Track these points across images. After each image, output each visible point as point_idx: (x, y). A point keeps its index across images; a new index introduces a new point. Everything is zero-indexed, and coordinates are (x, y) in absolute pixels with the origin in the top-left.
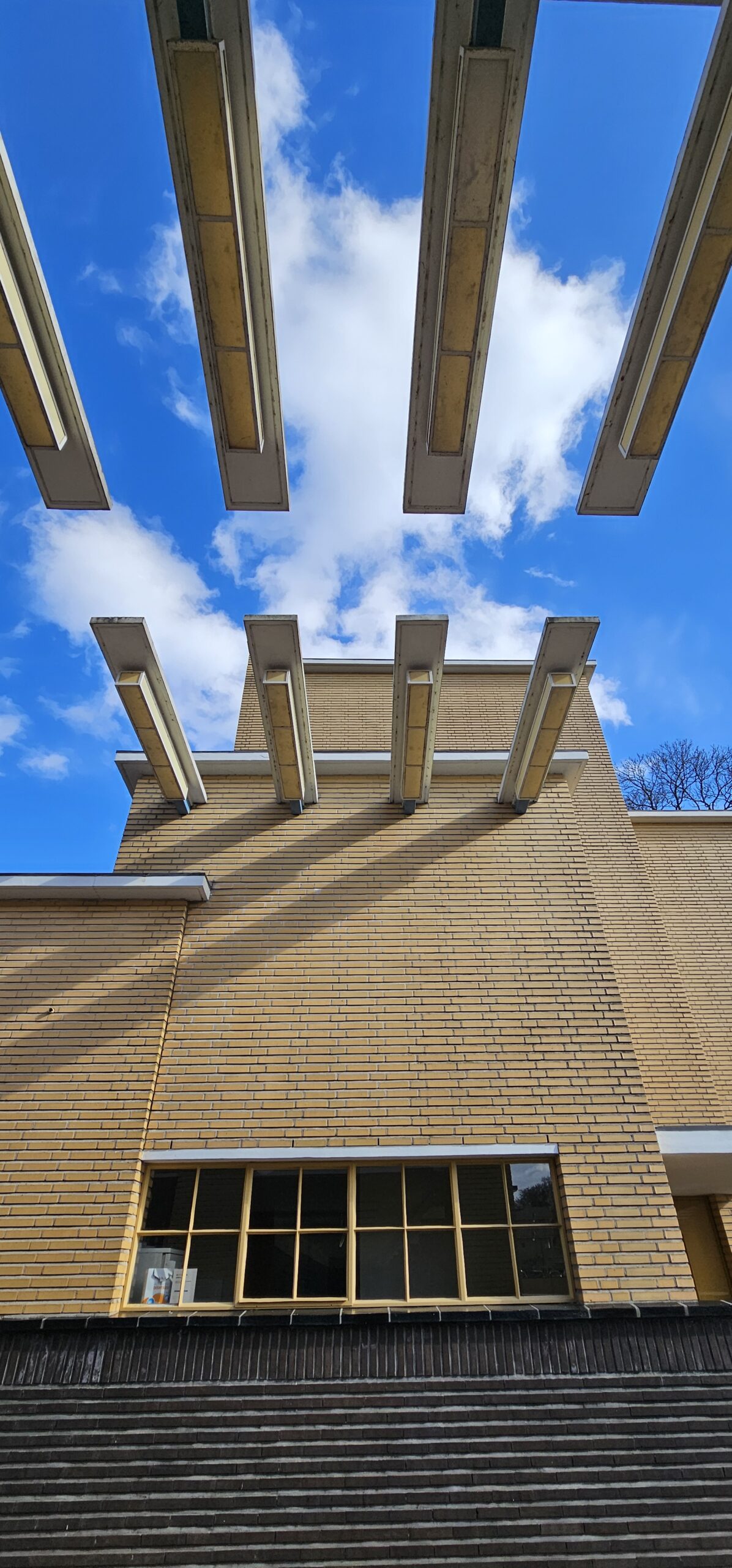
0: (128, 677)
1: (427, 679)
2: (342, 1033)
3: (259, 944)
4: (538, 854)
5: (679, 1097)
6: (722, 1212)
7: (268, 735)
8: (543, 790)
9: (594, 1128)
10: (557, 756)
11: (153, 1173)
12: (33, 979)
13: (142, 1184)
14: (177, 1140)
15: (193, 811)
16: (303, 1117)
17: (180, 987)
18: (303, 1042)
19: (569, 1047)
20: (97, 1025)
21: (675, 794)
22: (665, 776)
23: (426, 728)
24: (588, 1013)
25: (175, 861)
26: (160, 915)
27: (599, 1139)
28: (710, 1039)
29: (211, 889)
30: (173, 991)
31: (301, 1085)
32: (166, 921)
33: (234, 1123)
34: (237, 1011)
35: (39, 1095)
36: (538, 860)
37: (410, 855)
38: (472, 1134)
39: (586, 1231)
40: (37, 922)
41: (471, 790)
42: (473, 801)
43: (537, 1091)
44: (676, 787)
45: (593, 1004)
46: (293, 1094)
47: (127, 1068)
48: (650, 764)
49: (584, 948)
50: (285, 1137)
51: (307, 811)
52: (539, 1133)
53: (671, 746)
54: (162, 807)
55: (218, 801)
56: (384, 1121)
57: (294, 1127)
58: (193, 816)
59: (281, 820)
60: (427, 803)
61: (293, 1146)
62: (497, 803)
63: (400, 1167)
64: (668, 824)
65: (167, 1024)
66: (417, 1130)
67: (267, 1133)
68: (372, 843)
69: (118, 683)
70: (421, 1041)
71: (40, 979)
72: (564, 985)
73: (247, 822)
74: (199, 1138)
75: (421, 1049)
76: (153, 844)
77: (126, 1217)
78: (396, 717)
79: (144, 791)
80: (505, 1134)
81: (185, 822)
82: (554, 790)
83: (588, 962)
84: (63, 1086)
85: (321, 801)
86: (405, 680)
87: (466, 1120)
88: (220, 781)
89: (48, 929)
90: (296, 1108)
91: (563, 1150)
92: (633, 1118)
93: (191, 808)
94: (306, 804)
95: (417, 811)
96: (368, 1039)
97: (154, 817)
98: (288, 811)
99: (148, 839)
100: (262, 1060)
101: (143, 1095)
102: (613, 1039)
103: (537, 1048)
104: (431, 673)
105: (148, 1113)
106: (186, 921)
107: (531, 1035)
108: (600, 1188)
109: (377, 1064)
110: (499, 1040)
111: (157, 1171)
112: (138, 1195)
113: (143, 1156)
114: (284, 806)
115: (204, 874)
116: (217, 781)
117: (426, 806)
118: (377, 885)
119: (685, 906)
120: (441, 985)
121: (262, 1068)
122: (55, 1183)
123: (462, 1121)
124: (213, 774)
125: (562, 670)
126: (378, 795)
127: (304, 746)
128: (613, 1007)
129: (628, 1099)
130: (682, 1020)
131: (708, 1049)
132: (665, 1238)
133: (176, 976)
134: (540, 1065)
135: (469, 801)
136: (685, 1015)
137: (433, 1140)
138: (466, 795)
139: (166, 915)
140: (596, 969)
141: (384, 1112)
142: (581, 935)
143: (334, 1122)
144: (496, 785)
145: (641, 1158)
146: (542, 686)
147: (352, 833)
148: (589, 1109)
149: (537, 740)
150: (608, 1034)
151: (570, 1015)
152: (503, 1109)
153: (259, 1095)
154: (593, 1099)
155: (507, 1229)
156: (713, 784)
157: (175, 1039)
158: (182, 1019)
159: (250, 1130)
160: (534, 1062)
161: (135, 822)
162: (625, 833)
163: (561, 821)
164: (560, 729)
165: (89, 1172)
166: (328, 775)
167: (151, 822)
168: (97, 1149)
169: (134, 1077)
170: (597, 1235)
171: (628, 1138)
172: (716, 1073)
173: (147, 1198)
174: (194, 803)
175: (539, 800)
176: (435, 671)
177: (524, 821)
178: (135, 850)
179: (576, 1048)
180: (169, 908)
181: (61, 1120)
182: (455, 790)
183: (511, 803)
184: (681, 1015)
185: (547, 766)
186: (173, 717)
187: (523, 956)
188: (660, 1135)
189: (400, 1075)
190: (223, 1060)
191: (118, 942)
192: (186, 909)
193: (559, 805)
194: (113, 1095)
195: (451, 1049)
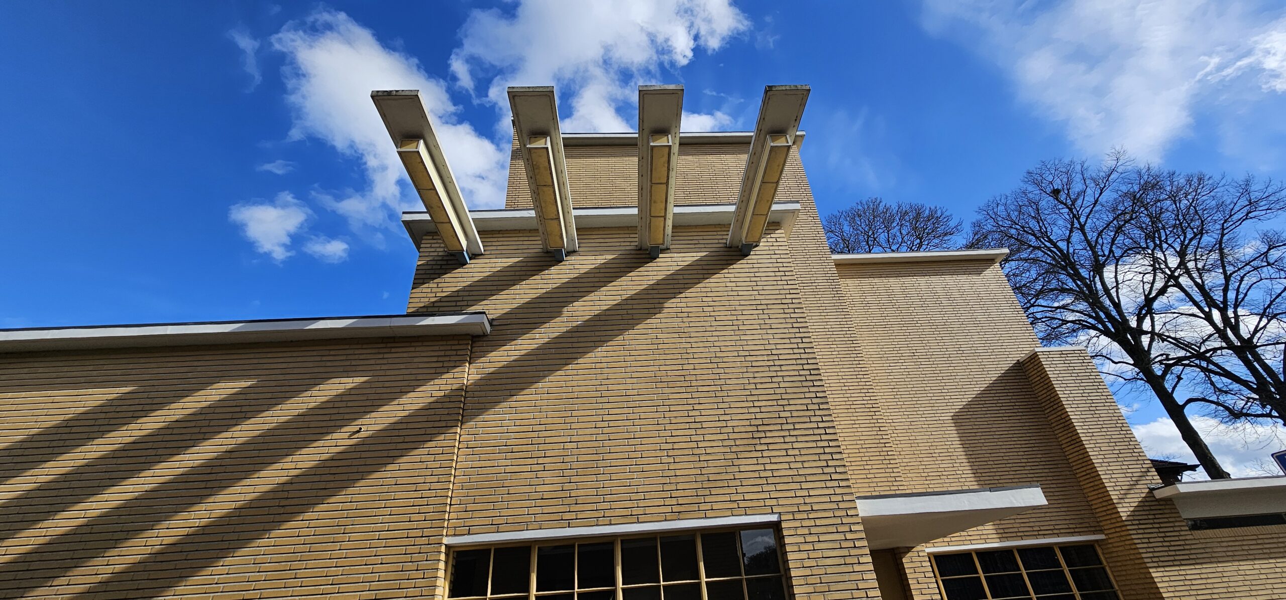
0: (408, 144)
1: (666, 141)
2: (606, 437)
3: (534, 368)
4: (761, 288)
5: (872, 476)
6: (904, 560)
7: (533, 194)
8: (763, 236)
9: (808, 500)
10: (775, 207)
11: (455, 554)
12: (344, 404)
13: (446, 563)
14: (473, 527)
15: (472, 261)
16: (576, 504)
17: (469, 406)
18: (574, 445)
19: (787, 439)
20: (401, 439)
21: (868, 242)
22: (860, 228)
23: (667, 183)
24: (802, 412)
25: (458, 304)
26: (449, 348)
27: (812, 508)
28: (895, 431)
29: (491, 325)
30: (463, 410)
31: (573, 479)
32: (454, 353)
33: (520, 511)
34: (518, 422)
35: (356, 498)
36: (761, 292)
37: (656, 291)
38: (712, 510)
39: (803, 577)
40: (344, 358)
41: (705, 237)
42: (707, 246)
43: (763, 474)
44: (869, 237)
45: (807, 405)
46: (567, 486)
47: (429, 472)
48: (848, 219)
49: (799, 362)
50: (562, 520)
51: (569, 258)
52: (765, 506)
53: (865, 203)
54: (445, 258)
55: (493, 252)
56: (641, 504)
57: (569, 512)
58: (473, 266)
59: (548, 266)
60: (669, 249)
61: (569, 527)
62: (726, 247)
63: (655, 539)
64: (862, 264)
65: (460, 436)
66: (669, 509)
67: (547, 517)
68: (625, 283)
69: (400, 150)
70: (670, 440)
71: (350, 404)
72: (783, 391)
73: (519, 269)
74: (492, 525)
75: (670, 446)
76: (440, 290)
77: (435, 589)
78: (641, 175)
79: (429, 245)
80: (739, 508)
81: (466, 270)
82: (772, 235)
83: (802, 373)
84: (374, 489)
85: (581, 249)
86: (648, 143)
87: (708, 499)
88: (494, 236)
89: (354, 363)
90: (570, 497)
91: (783, 518)
92: (838, 491)
93: (470, 259)
94: (568, 252)
95: (661, 255)
96: (626, 440)
97: (439, 267)
98: (553, 259)
99: (435, 285)
100: (541, 461)
101: (443, 493)
102: (823, 431)
103: (763, 441)
104: (670, 136)
105: (448, 507)
106: (471, 352)
107: (758, 431)
108: (813, 545)
109: (635, 460)
110: (732, 436)
111: (458, 552)
112: (444, 572)
113: (446, 541)
114: (550, 255)
115: (484, 313)
116: (491, 236)
117: (669, 251)
118: (630, 317)
119: (876, 329)
120: (685, 395)
121: (541, 467)
122: (374, 566)
123: (704, 500)
124: (489, 231)
125: (779, 132)
126: (628, 244)
127: (565, 203)
128: (822, 407)
129: (834, 477)
130: (874, 417)
131: (894, 439)
132: (863, 580)
133: (465, 398)
134: (765, 454)
135: (703, 246)
136: (877, 413)
137: (681, 516)
138: (701, 242)
139: (454, 348)
140: (809, 378)
141: (641, 496)
142: (796, 351)
143: (600, 506)
144: (725, 233)
145: (845, 520)
146: (763, 146)
147: (607, 275)
148: (804, 486)
149: (759, 193)
150: (818, 428)
151: (788, 414)
152: (736, 489)
153: (539, 488)
154: (807, 478)
155: (741, 580)
156: (898, 234)
157: (467, 448)
158: (472, 431)
159: (533, 516)
160: (760, 452)
161: (423, 272)
162: (829, 272)
163: (779, 260)
164: (777, 183)
165: (402, 556)
166: (586, 229)
167: (437, 272)
168: (407, 537)
169: (435, 479)
170: (811, 580)
171: (834, 506)
172: (900, 457)
173: (451, 573)
174: (473, 254)
175: (761, 244)
176: (674, 135)
177: (749, 261)
178: (424, 295)
179: (794, 439)
180: (456, 342)
181: (375, 516)
182: (691, 238)
183: (738, 247)
184: (873, 414)
185: (767, 214)
186: (450, 180)
187: (750, 369)
188: (859, 503)
189: (653, 467)
190: (509, 462)
191: (414, 371)
192: (470, 342)
193: (777, 248)
194: (418, 494)
195: (694, 445)
